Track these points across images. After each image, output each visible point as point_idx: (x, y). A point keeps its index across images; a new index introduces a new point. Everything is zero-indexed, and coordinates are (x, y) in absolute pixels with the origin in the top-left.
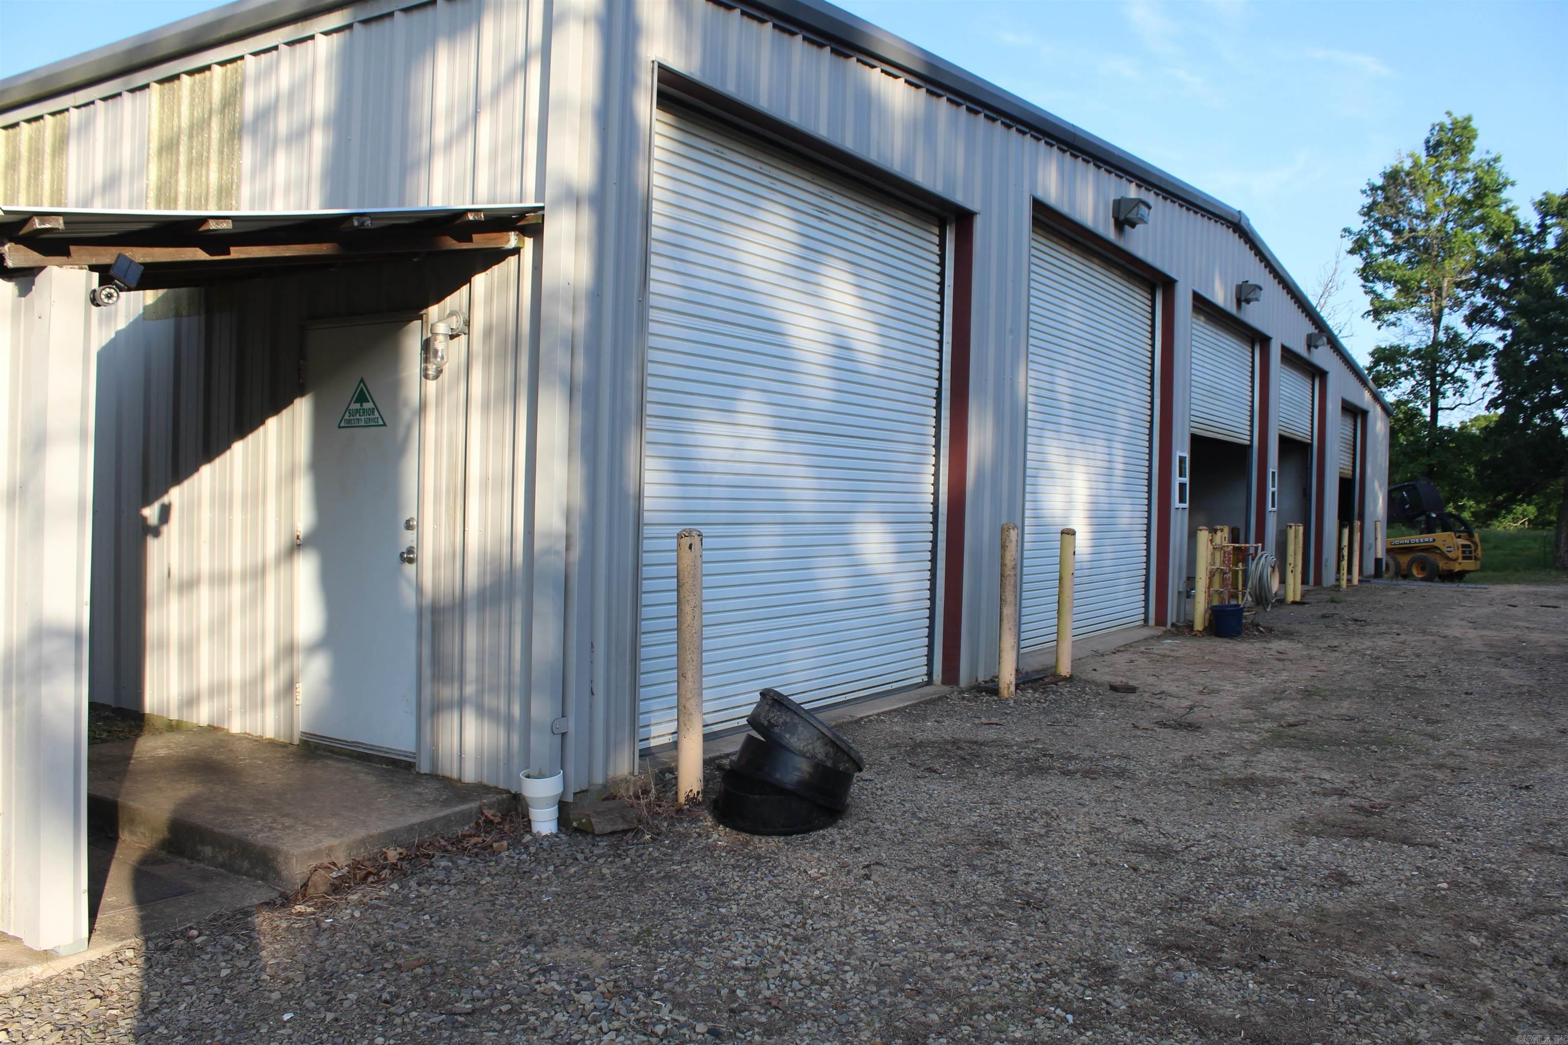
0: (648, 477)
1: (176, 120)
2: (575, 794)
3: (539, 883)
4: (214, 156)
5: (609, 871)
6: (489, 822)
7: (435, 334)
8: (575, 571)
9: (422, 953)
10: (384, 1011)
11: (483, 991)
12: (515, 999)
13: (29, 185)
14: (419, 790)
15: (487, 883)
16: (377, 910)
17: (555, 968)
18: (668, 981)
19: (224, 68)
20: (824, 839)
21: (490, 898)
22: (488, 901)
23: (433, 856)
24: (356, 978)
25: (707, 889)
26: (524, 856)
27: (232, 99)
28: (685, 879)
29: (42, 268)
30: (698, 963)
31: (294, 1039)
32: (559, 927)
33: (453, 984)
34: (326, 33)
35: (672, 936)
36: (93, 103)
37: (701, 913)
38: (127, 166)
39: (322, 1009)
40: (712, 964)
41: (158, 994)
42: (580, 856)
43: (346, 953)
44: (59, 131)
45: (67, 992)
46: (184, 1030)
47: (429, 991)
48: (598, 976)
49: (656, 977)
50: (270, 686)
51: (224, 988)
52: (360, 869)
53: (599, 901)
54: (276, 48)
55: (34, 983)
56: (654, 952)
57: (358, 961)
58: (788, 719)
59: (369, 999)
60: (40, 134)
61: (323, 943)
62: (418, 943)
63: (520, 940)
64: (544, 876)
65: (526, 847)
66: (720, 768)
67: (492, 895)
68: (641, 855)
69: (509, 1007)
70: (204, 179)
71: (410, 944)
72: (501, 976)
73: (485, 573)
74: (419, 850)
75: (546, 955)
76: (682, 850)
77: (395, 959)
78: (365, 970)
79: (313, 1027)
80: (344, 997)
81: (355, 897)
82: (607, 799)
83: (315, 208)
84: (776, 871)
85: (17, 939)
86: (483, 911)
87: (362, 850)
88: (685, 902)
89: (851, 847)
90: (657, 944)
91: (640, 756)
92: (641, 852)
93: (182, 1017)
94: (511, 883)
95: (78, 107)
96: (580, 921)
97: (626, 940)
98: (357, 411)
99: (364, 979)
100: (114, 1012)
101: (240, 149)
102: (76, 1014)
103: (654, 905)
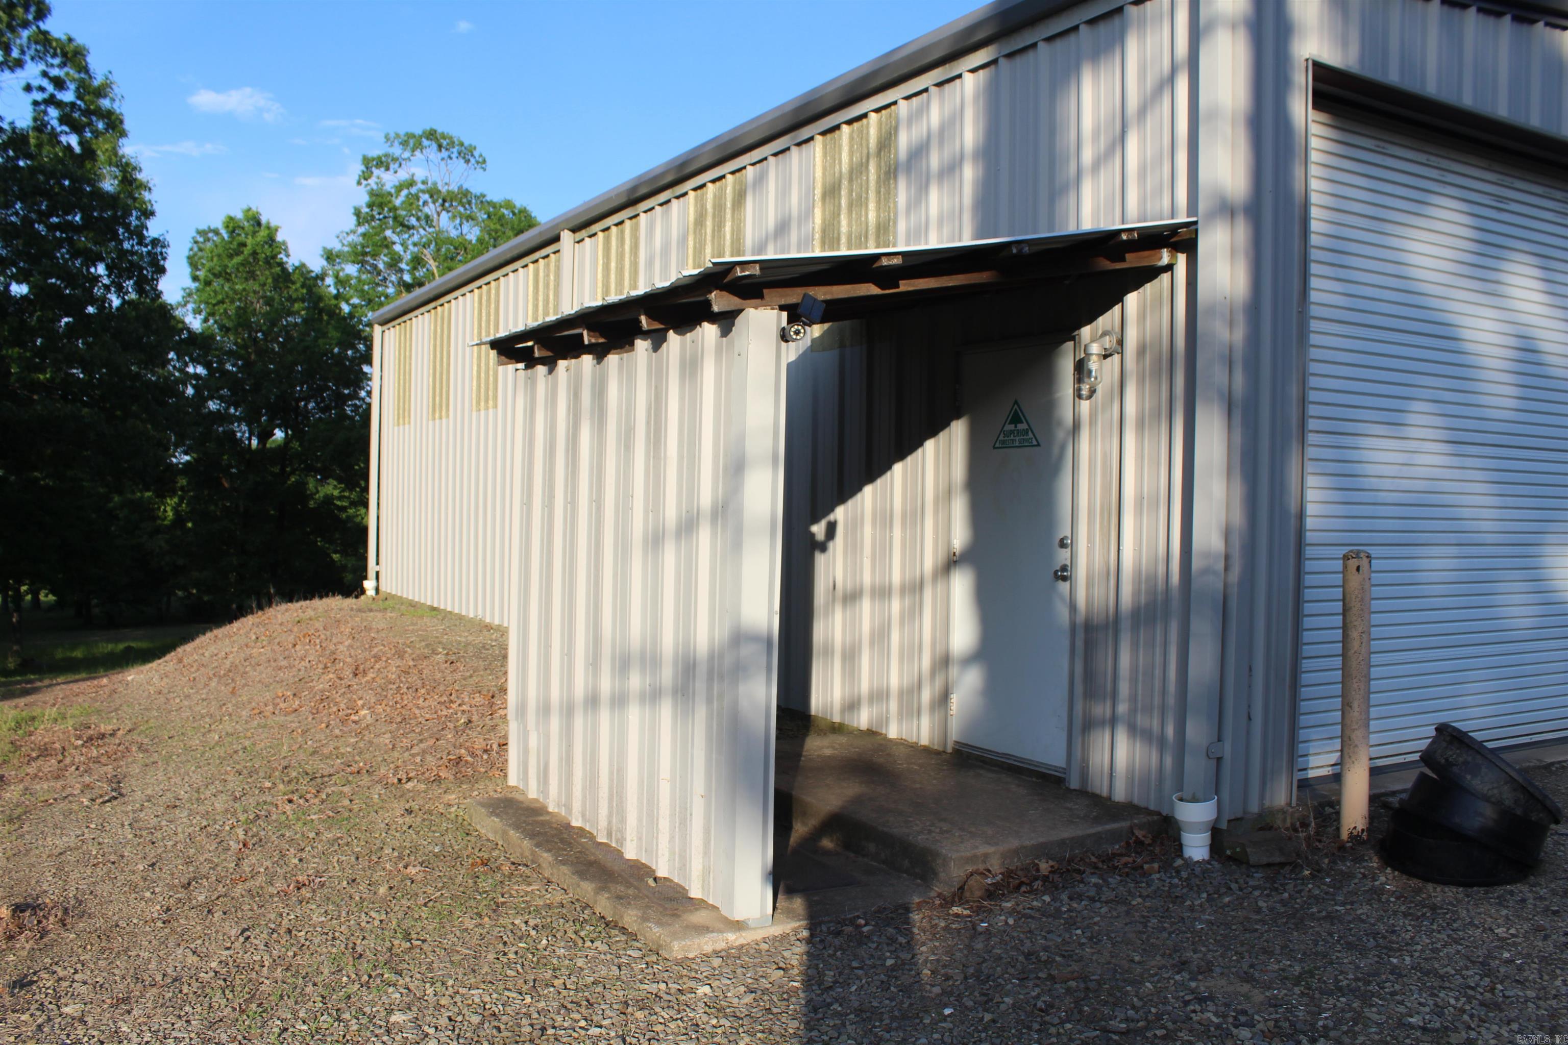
0: (1310, 495)
1: (837, 167)
2: (1229, 821)
3: (1192, 909)
4: (872, 195)
5: (1265, 905)
6: (1139, 842)
7: (1088, 355)
8: (1234, 591)
9: (1075, 967)
10: (1039, 1019)
11: (1137, 1013)
12: (1170, 1025)
13: (713, 237)
14: (1069, 805)
15: (1138, 904)
16: (1029, 920)
17: (1211, 998)
18: (1334, 1029)
19: (879, 114)
20: (1512, 896)
21: (1142, 920)
22: (1140, 923)
23: (1084, 872)
24: (1012, 983)
25: (1375, 935)
26: (1176, 881)
27: (887, 141)
28: (1350, 922)
29: (741, 311)
30: (1368, 1015)
31: (955, 1034)
32: (1214, 957)
33: (1107, 1002)
34: (973, 71)
35: (1337, 981)
36: (766, 159)
37: (1369, 961)
38: (795, 213)
39: (980, 1009)
40: (1384, 1018)
41: (832, 973)
42: (1234, 886)
43: (1001, 958)
44: (737, 187)
45: (756, 960)
46: (855, 1010)
47: (1083, 1006)
48: (1258, 1013)
49: (1321, 1023)
50: (926, 695)
51: (889, 977)
52: (1013, 878)
53: (1256, 935)
54: (926, 90)
55: (729, 948)
56: (1317, 995)
57: (1012, 967)
58: (1470, 759)
59: (1024, 1005)
60: (722, 191)
61: (979, 945)
62: (1070, 956)
63: (1173, 966)
64: (1196, 903)
65: (1178, 872)
66: (1386, 806)
67: (1143, 917)
68: (1300, 892)
69: (1163, 1032)
70: (863, 219)
71: (1063, 956)
72: (1155, 1000)
73: (1139, 591)
74: (1070, 865)
75: (1201, 984)
76: (1345, 890)
77: (1049, 970)
78: (1022, 976)
79: (972, 1025)
80: (1000, 1000)
81: (1009, 905)
82: (1261, 829)
83: (967, 241)
84: (1455, 925)
85: (714, 908)
86: (1135, 932)
87: (1016, 860)
88: (1350, 946)
89: (1547, 909)
90: (1321, 987)
91: (1299, 787)
92: (1299, 888)
93: (853, 998)
94: (1162, 907)
95: (753, 164)
96: (1236, 953)
97: (1286, 978)
98: (1011, 432)
99: (1019, 985)
100: (795, 984)
101: (896, 188)
102: (764, 980)
103: (1316, 945)
